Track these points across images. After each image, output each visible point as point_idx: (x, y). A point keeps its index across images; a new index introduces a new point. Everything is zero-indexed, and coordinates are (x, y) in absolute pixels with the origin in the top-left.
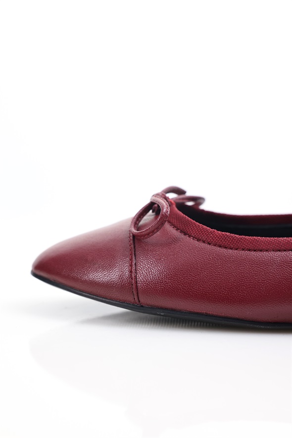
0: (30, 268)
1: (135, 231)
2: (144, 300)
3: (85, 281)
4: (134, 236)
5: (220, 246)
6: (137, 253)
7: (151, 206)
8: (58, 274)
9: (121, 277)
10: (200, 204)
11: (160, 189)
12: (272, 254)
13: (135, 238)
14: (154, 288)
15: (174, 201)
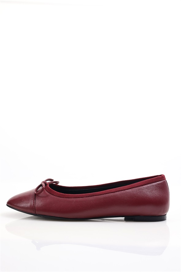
0: (6, 203)
1: (35, 192)
2: (37, 213)
3: (18, 207)
4: (35, 194)
5: (59, 197)
6: (36, 199)
7: (41, 185)
8: (14, 205)
9: (31, 206)
10: (58, 183)
11: (44, 180)
12: (73, 199)
13: (35, 195)
14: (40, 209)
15: (49, 183)
